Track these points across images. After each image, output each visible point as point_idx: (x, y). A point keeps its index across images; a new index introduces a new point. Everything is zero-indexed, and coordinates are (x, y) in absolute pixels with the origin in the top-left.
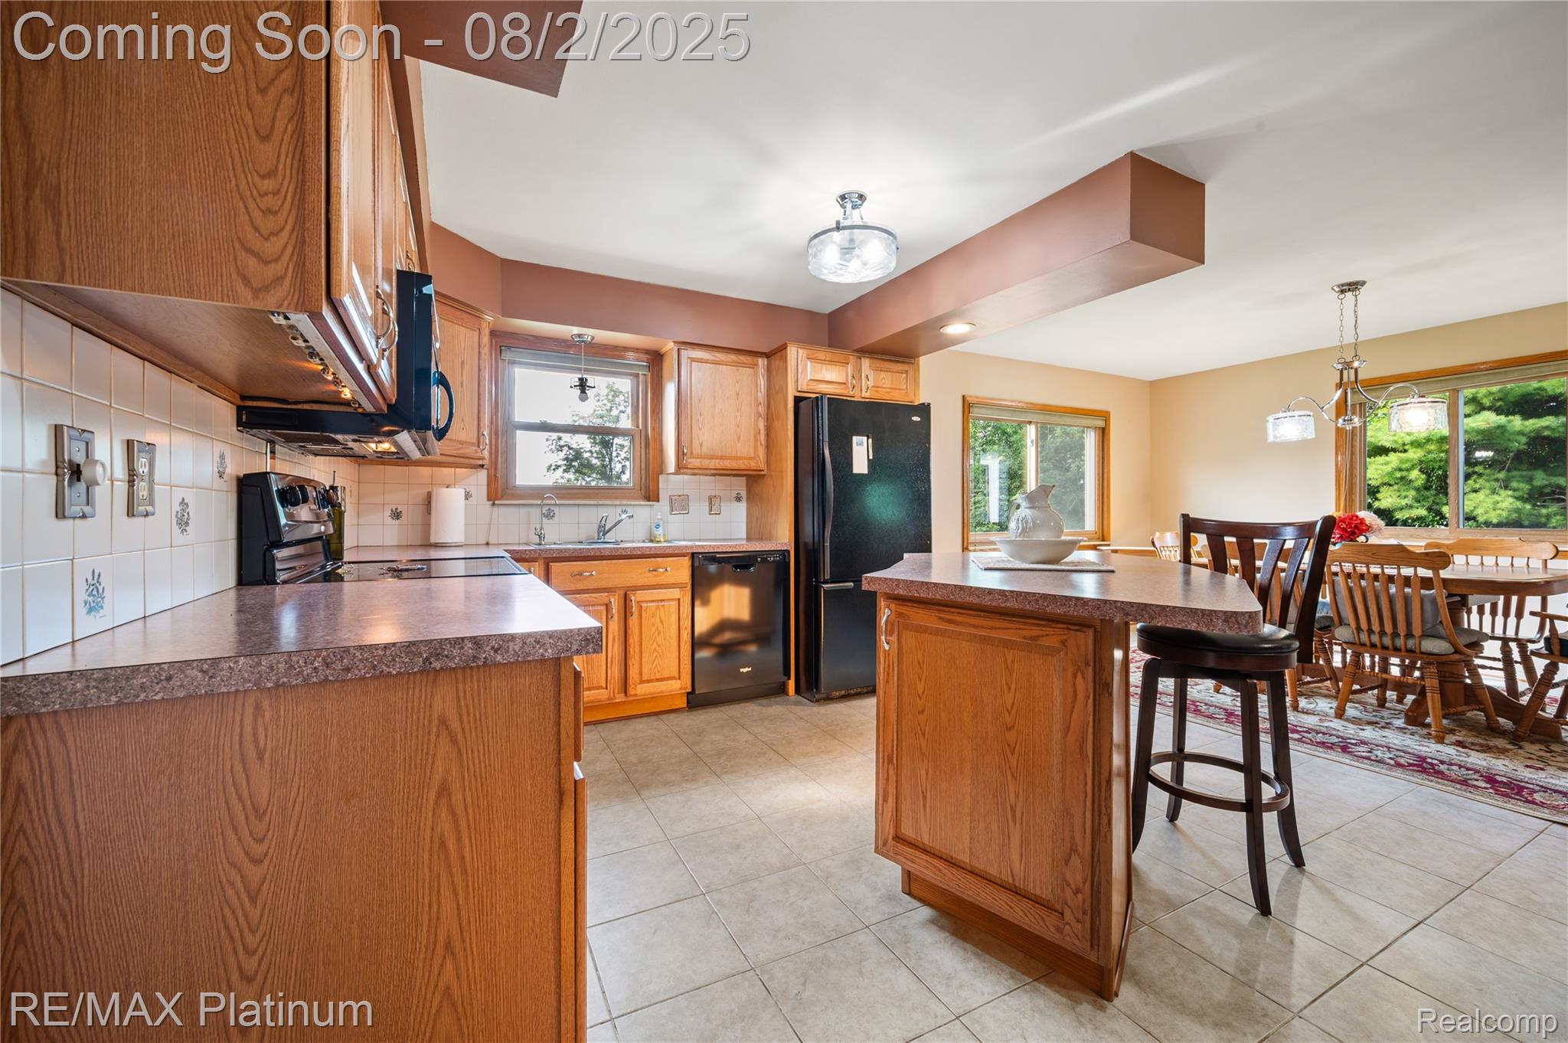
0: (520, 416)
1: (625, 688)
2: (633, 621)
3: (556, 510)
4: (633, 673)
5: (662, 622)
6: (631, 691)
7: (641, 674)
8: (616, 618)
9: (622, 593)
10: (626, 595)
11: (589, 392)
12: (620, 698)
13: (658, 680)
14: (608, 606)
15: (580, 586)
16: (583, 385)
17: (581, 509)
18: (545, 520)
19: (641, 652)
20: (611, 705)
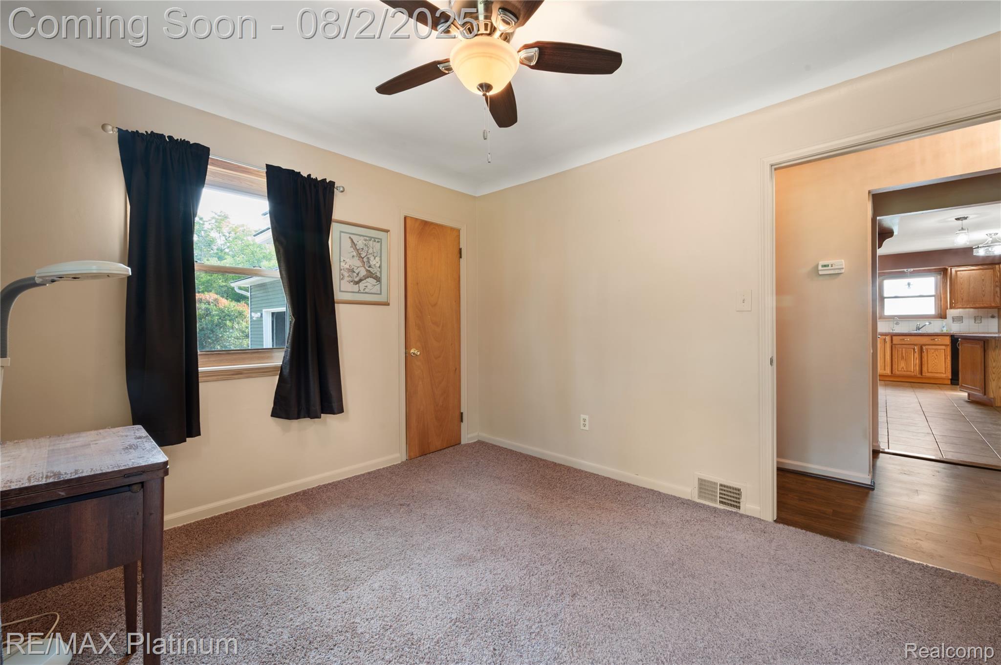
0: (885, 295)
1: (921, 372)
2: (925, 354)
3: (900, 322)
4: (925, 369)
5: (937, 355)
6: (924, 374)
7: (928, 370)
8: (917, 353)
9: (920, 347)
10: (921, 347)
11: (910, 286)
12: (920, 376)
13: (935, 373)
14: (914, 349)
15: (903, 343)
16: (909, 284)
17: (910, 322)
18: (895, 325)
19: (928, 364)
20: (915, 377)
